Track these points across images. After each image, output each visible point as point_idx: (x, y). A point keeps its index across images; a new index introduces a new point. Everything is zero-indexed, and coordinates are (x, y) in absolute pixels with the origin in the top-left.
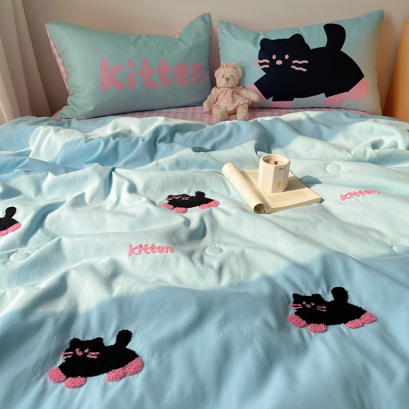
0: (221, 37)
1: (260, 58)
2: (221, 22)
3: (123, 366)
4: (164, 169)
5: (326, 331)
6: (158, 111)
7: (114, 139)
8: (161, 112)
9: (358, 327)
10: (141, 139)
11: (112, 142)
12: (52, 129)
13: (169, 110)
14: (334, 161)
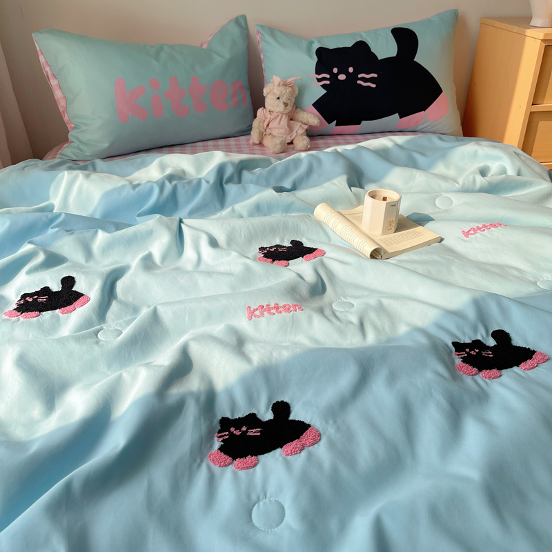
0: (262, 45)
1: (318, 72)
2: (262, 27)
3: (299, 438)
4: (241, 217)
5: (500, 376)
6: (190, 145)
7: (170, 182)
8: (196, 146)
9: (533, 368)
10: (203, 182)
11: (168, 187)
12: (80, 175)
13: (205, 143)
14: (443, 194)
